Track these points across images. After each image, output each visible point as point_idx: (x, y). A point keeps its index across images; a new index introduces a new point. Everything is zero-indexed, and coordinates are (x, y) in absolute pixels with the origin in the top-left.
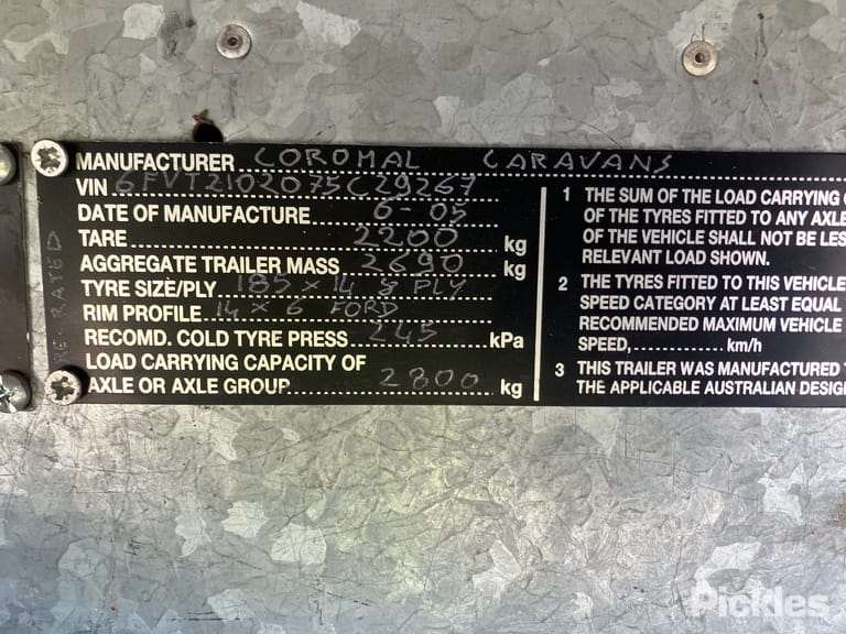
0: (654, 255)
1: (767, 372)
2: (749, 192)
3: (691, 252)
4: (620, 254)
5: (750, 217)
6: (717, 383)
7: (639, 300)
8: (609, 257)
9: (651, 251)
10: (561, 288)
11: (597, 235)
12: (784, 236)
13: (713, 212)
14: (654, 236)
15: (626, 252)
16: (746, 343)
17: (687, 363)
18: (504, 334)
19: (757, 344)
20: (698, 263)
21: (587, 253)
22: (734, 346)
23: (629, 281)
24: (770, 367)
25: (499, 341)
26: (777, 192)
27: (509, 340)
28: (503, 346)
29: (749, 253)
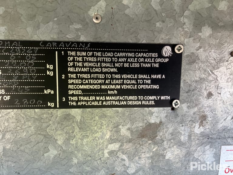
0: (87, 69)
1: (119, 99)
2: (111, 53)
3: (97, 69)
4: (78, 69)
5: (112, 60)
6: (106, 102)
7: (84, 81)
8: (75, 70)
9: (86, 68)
10: (63, 78)
11: (72, 64)
12: (121, 64)
13: (102, 58)
14: (87, 64)
15: (80, 69)
16: (113, 92)
17: (98, 97)
18: (48, 90)
19: (116, 92)
20: (99, 71)
21: (69, 69)
22: (110, 92)
23: (81, 76)
24: (120, 98)
25: (47, 92)
26: (118, 53)
27: (50, 92)
28: (48, 93)
29: (112, 69)
